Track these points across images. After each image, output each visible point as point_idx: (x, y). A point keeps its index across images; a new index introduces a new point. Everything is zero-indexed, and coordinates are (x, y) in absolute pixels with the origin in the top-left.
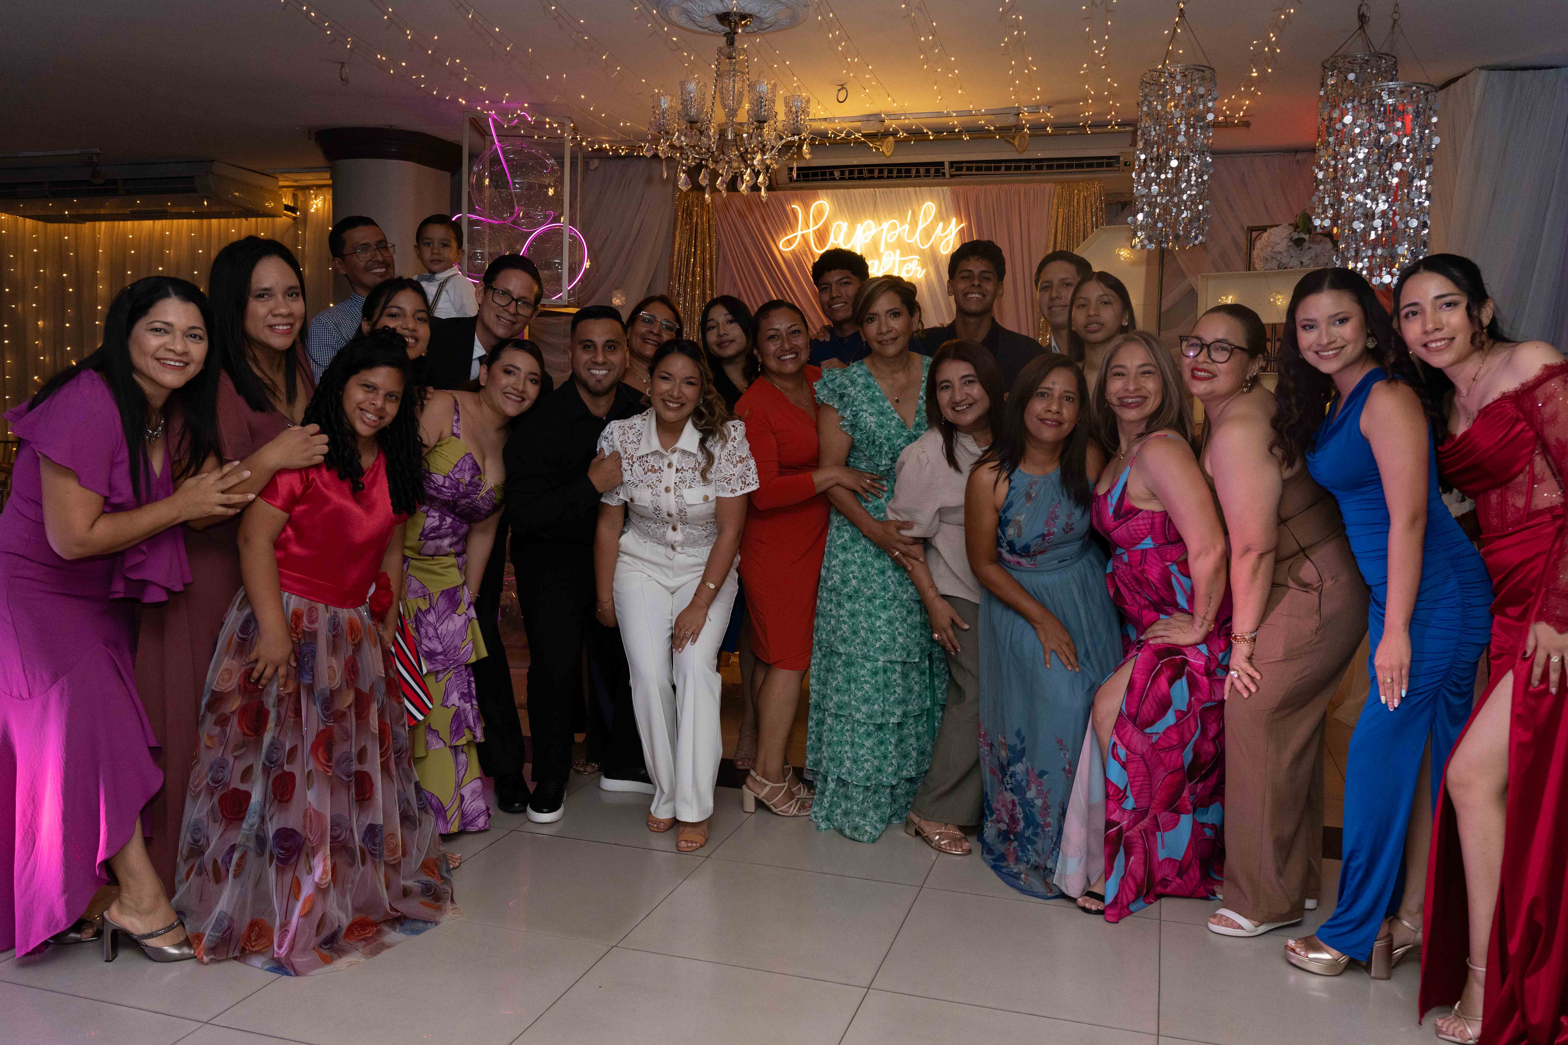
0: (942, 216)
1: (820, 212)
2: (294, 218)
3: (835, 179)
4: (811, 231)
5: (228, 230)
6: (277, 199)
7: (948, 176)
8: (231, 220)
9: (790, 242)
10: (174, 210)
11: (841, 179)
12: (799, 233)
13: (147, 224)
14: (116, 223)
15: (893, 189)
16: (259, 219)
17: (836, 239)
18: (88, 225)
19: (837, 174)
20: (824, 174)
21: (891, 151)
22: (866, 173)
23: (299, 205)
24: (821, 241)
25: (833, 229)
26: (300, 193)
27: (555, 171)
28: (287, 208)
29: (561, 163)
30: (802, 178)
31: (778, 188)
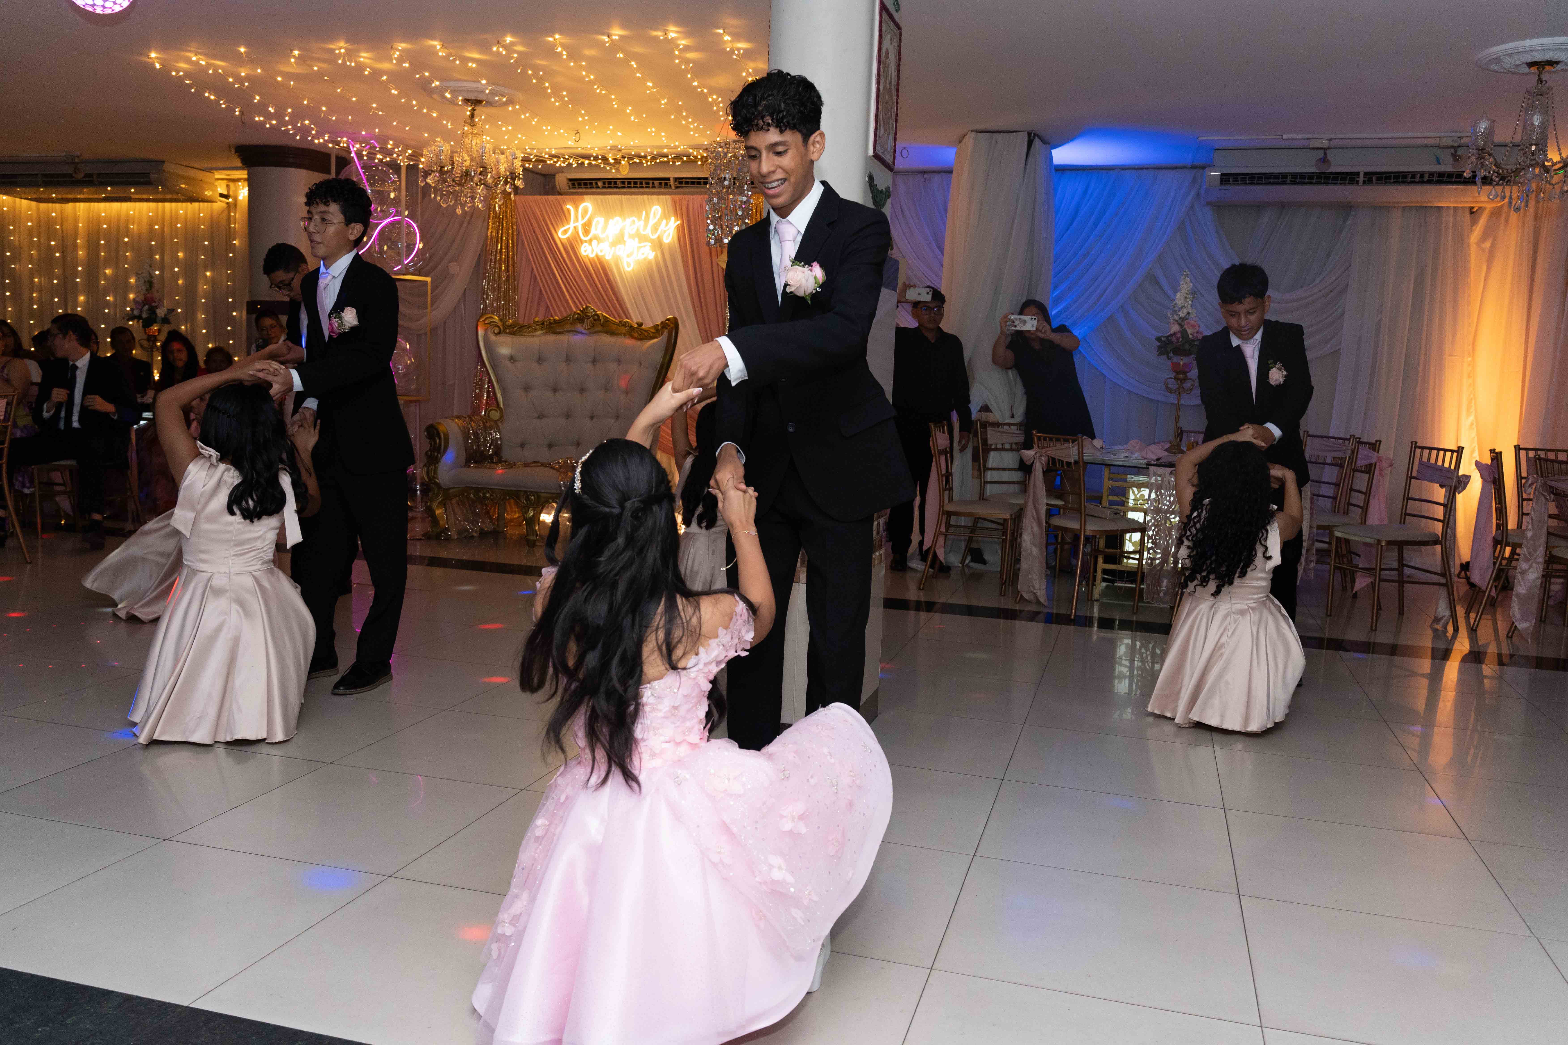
0: (665, 216)
1: (585, 211)
2: (227, 203)
3: (598, 187)
4: (579, 225)
5: (177, 211)
6: (214, 188)
7: (673, 187)
8: (180, 204)
9: (565, 232)
10: (137, 196)
11: (603, 187)
12: (571, 225)
13: (116, 205)
14: (92, 204)
15: (633, 196)
16: (201, 204)
17: (596, 229)
18: (71, 205)
19: (600, 184)
20: (591, 184)
21: (627, 171)
22: (619, 184)
23: (231, 193)
24: (587, 232)
25: (594, 223)
26: (231, 184)
27: (393, 182)
28: (222, 195)
29: (399, 177)
30: (577, 186)
31: (560, 194)
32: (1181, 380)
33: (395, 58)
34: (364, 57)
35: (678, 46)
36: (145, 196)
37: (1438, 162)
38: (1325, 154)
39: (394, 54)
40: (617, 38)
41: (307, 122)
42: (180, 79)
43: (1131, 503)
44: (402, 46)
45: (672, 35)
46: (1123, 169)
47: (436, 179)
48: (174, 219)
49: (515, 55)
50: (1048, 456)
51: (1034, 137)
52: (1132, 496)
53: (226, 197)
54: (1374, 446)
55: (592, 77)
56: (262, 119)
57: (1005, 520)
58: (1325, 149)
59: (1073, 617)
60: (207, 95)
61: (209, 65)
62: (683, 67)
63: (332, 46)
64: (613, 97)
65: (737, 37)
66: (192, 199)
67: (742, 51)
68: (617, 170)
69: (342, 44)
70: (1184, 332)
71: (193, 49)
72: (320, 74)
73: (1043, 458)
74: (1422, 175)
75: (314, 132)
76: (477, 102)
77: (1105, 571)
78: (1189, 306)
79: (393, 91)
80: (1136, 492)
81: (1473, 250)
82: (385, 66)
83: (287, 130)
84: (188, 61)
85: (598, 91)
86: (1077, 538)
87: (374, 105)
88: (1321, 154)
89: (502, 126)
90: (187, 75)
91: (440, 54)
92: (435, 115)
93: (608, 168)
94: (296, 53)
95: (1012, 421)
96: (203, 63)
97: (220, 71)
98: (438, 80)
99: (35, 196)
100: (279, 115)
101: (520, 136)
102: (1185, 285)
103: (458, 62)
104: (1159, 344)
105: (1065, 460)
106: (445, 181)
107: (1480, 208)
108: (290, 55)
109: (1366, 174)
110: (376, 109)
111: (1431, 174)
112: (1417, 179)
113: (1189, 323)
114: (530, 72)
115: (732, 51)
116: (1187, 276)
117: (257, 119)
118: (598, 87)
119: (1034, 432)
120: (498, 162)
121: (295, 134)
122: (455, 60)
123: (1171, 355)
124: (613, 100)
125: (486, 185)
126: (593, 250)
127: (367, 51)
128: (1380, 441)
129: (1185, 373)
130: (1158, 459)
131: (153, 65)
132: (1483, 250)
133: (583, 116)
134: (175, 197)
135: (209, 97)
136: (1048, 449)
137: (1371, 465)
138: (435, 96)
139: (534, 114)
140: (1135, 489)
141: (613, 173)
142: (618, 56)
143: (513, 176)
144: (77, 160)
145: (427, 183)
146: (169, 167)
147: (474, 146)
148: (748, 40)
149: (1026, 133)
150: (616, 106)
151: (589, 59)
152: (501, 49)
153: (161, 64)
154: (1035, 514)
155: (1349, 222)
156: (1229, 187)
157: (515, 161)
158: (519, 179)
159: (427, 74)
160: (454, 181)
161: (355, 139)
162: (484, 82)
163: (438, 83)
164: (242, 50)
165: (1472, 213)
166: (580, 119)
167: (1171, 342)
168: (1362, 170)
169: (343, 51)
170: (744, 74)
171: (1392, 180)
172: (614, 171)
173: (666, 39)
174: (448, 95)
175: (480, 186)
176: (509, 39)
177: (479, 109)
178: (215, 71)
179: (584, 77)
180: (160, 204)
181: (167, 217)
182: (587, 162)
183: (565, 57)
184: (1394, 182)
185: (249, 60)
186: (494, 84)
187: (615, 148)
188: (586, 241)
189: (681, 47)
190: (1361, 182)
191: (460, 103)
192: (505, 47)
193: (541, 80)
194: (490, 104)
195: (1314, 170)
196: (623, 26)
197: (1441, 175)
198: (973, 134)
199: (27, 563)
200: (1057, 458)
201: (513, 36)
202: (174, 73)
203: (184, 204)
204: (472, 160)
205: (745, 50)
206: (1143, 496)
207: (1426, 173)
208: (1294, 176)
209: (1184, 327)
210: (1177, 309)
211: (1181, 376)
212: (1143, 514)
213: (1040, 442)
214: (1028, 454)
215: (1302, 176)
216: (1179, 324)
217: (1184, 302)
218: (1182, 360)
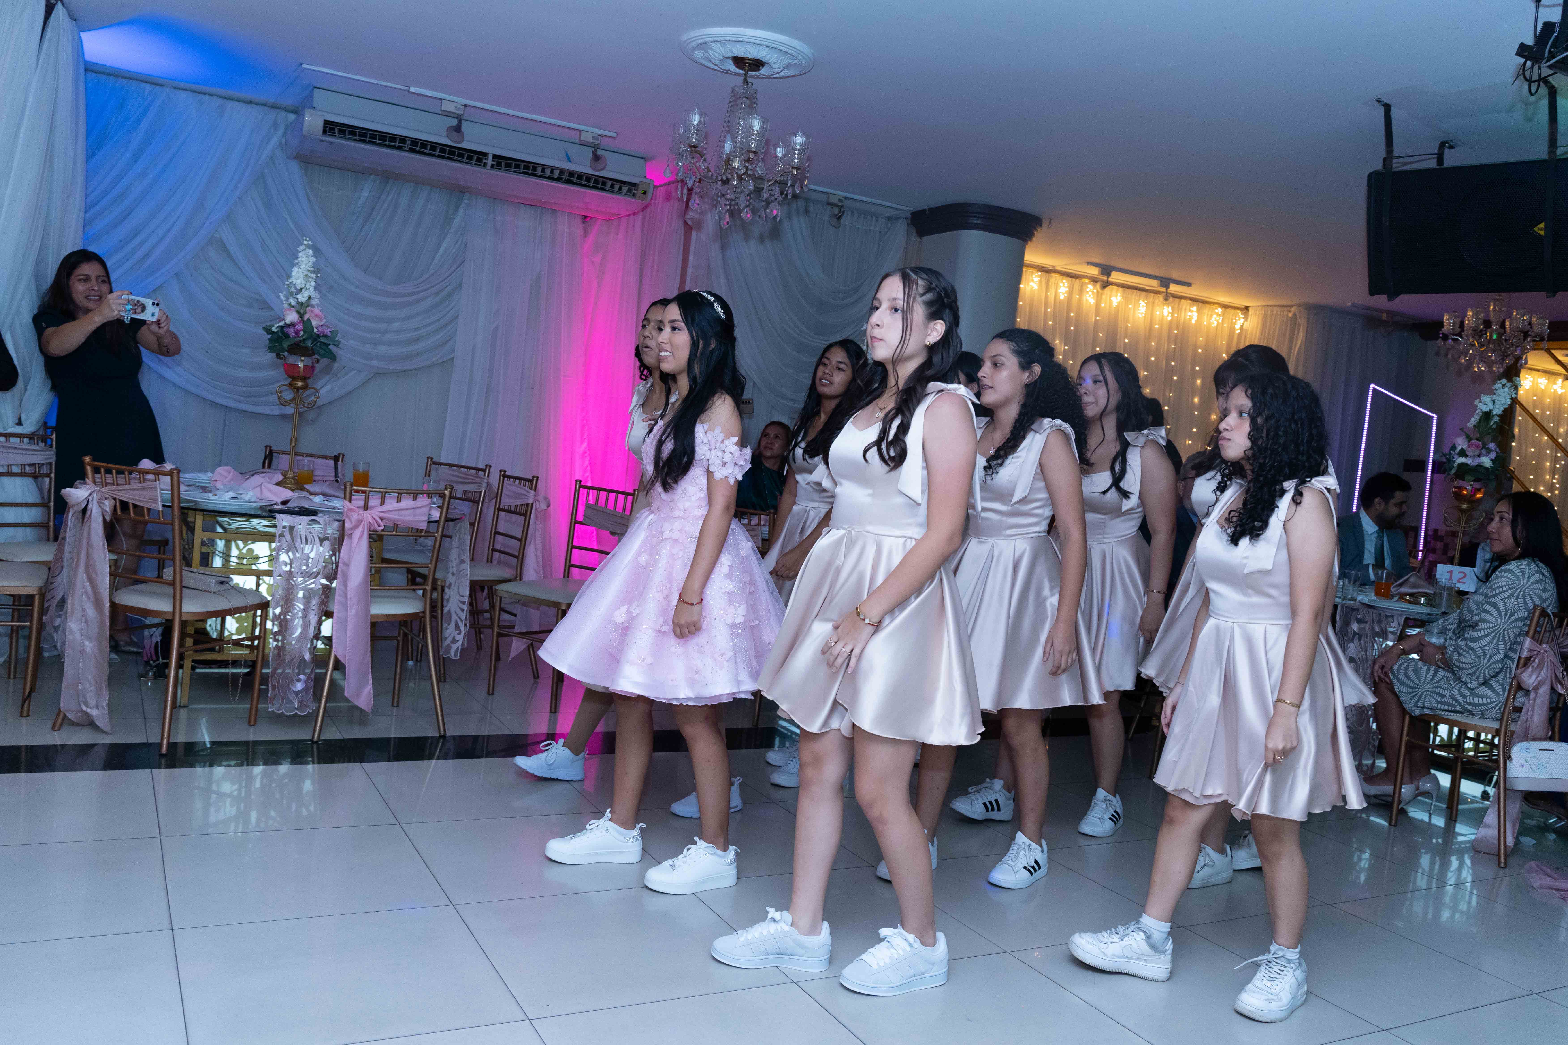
32: (298, 389)
37: (568, 158)
38: (459, 123)
43: (234, 561)
50: (115, 499)
51: (56, 3)
52: (234, 552)
54: (531, 482)
57: (31, 597)
58: (459, 117)
59: (164, 751)
70: (307, 324)
73: (107, 503)
74: (552, 170)
78: (312, 289)
80: (241, 546)
81: (585, 262)
86: (167, 628)
88: (454, 122)
95: (19, 430)
102: (306, 259)
104: (269, 336)
105: (146, 505)
107: (591, 219)
109: (495, 157)
111: (562, 171)
112: (547, 173)
113: (312, 312)
116: (308, 246)
119: (87, 459)
123: (286, 353)
128: (538, 478)
129: (304, 379)
130: (284, 503)
132: (594, 264)
136: (113, 488)
137: (527, 505)
140: (239, 542)
154: (89, 588)
155: (461, 212)
156: (333, 140)
165: (583, 223)
167: (287, 336)
168: (491, 151)
171: (522, 170)
184: (523, 173)
190: (489, 166)
195: (442, 141)
197: (571, 174)
200: (131, 502)
206: (251, 550)
207: (557, 168)
208: (415, 142)
209: (306, 317)
210: (293, 289)
211: (299, 384)
212: (254, 578)
213: (97, 475)
214: (77, 494)
215: (424, 144)
216: (298, 312)
217: (304, 282)
218: (302, 361)
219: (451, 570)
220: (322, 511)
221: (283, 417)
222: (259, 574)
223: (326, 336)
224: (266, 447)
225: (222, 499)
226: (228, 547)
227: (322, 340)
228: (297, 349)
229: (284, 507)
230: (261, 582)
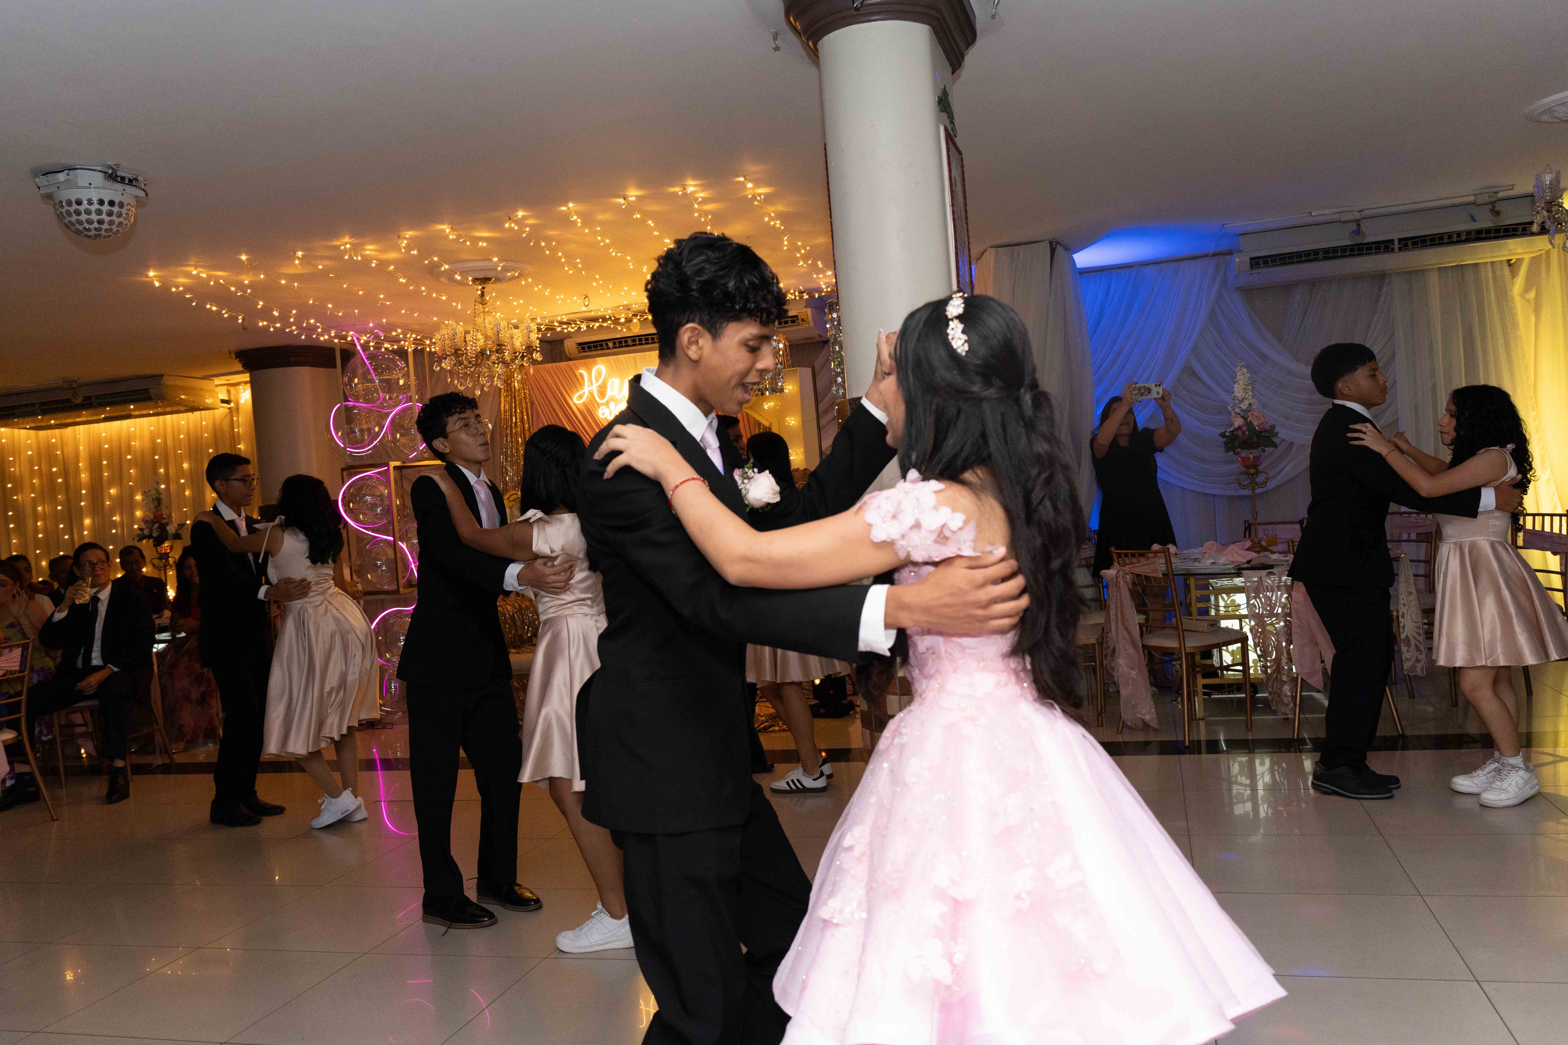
1: (599, 374)
2: (230, 408)
3: (610, 349)
4: (594, 388)
5: (179, 423)
6: (214, 395)
8: (181, 415)
9: (581, 397)
10: (136, 413)
11: (614, 348)
12: (586, 390)
13: (116, 424)
14: (92, 425)
15: (647, 353)
16: (203, 412)
17: (612, 390)
18: (70, 429)
19: (610, 344)
20: (601, 345)
21: (639, 328)
22: (630, 343)
23: (232, 397)
24: (602, 394)
25: (609, 386)
26: (232, 389)
27: (402, 368)
28: (223, 401)
29: (407, 362)
30: (587, 350)
31: (569, 359)
32: (1252, 475)
33: (404, 247)
34: (370, 249)
35: (696, 199)
36: (144, 412)
37: (1473, 219)
38: (1359, 225)
39: (401, 243)
40: (634, 199)
41: (312, 321)
42: (180, 295)
43: (1222, 610)
44: (409, 234)
45: (691, 189)
46: (1142, 265)
47: (453, 363)
48: (176, 430)
49: (527, 229)
51: (1056, 245)
52: (1222, 603)
53: (227, 402)
55: (607, 241)
56: (265, 323)
58: (1357, 222)
59: (1187, 744)
60: (208, 306)
61: (209, 278)
62: (703, 220)
63: (337, 243)
64: (629, 258)
65: (758, 183)
66: (193, 409)
67: (762, 197)
68: (629, 329)
69: (347, 239)
70: (1249, 425)
71: (192, 263)
72: (325, 273)
73: (1128, 577)
74: (1459, 234)
75: (319, 330)
76: (485, 280)
77: (1205, 687)
78: (1250, 398)
79: (401, 280)
80: (1226, 598)
81: (1518, 302)
82: (392, 255)
83: (292, 331)
84: (188, 275)
85: (614, 254)
87: (382, 296)
88: (1354, 227)
89: (513, 300)
90: (188, 289)
91: (451, 237)
92: (444, 298)
93: (619, 328)
94: (300, 254)
96: (204, 275)
97: (221, 281)
98: (447, 263)
99: (33, 425)
100: (284, 318)
101: (531, 308)
102: (1242, 376)
103: (468, 243)
104: (1224, 440)
105: (1152, 575)
106: (461, 363)
107: (1517, 259)
108: (294, 257)
109: (1400, 240)
110: (383, 299)
111: (1468, 233)
112: (1455, 239)
113: (1253, 415)
114: (543, 244)
115: (754, 197)
116: (1242, 366)
117: (261, 324)
118: (613, 251)
119: (1112, 549)
120: (512, 338)
121: (299, 335)
122: (465, 241)
123: (1239, 450)
124: (629, 261)
125: (504, 362)
126: (611, 412)
127: (372, 243)
129: (1255, 466)
130: (1249, 562)
131: (152, 283)
132: (1528, 301)
133: (597, 281)
134: (175, 409)
135: (211, 308)
136: (1131, 566)
138: (443, 279)
139: (546, 285)
140: (1224, 595)
141: (624, 332)
142: (635, 217)
143: (530, 349)
144: (75, 385)
145: (441, 368)
146: (167, 381)
147: (487, 325)
148: (767, 185)
149: (1047, 242)
150: (631, 267)
151: (602, 224)
152: (513, 225)
153: (160, 282)
155: (1384, 289)
156: (1260, 271)
157: (532, 334)
158: (537, 352)
159: (436, 259)
160: (470, 362)
161: (360, 332)
162: (495, 259)
163: (447, 267)
164: (244, 257)
165: (1510, 265)
166: (595, 284)
167: (1237, 437)
168: (1396, 236)
169: (348, 246)
170: (766, 219)
171: (1429, 244)
172: (625, 330)
173: (685, 195)
174: (458, 277)
175: (499, 364)
176: (520, 214)
177: (489, 287)
178: (217, 282)
179: (599, 242)
180: (161, 418)
181: (169, 430)
182: (597, 324)
183: (579, 225)
184: (1431, 245)
185: (252, 267)
186: (505, 261)
187: (627, 308)
188: (603, 404)
189: (700, 200)
190: (1396, 250)
191: (470, 283)
192: (517, 222)
193: (554, 251)
194: (498, 280)
195: (1349, 243)
196: (639, 186)
197: (1479, 232)
198: (993, 250)
199: (54, 820)
200: (1142, 574)
201: (525, 210)
202: (174, 290)
203: (185, 414)
204: (487, 338)
205: (765, 194)
206: (1233, 601)
207: (1463, 232)
208: (1326, 251)
209: (1249, 420)
210: (1237, 401)
211: (1252, 471)
212: (1237, 621)
213: (1120, 559)
214: (1109, 573)
215: (1335, 250)
216: (1242, 417)
217: (1244, 394)
218: (1251, 453)
219: (1402, 602)
220: (1278, 565)
221: (1241, 497)
222: (1241, 618)
223: (1266, 431)
224: (1245, 521)
225: (1206, 564)
226: (1217, 600)
227: (1263, 434)
228: (1246, 444)
229: (1249, 566)
230: (1243, 624)
